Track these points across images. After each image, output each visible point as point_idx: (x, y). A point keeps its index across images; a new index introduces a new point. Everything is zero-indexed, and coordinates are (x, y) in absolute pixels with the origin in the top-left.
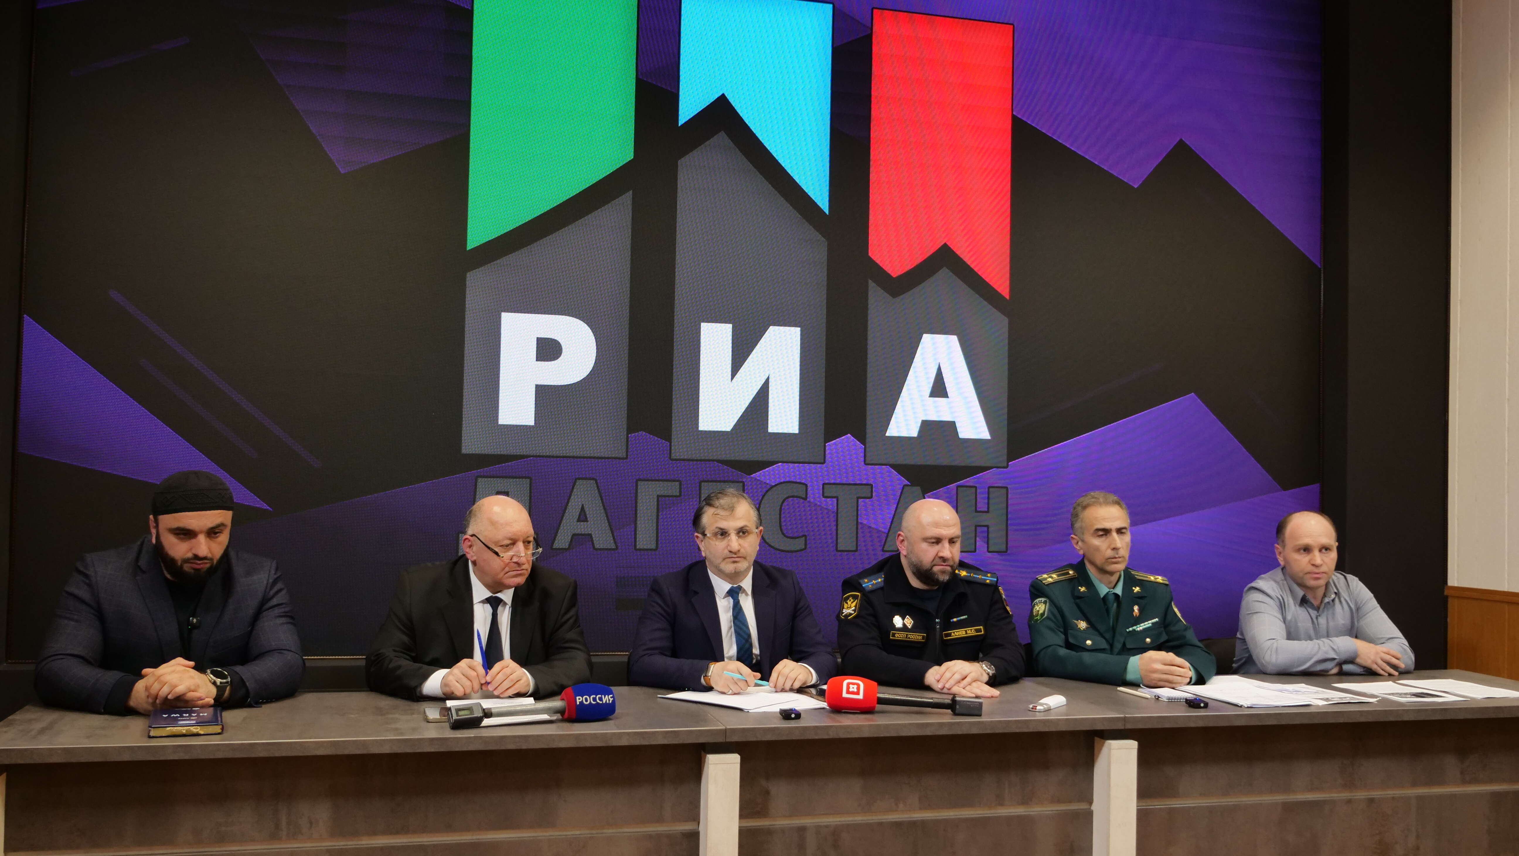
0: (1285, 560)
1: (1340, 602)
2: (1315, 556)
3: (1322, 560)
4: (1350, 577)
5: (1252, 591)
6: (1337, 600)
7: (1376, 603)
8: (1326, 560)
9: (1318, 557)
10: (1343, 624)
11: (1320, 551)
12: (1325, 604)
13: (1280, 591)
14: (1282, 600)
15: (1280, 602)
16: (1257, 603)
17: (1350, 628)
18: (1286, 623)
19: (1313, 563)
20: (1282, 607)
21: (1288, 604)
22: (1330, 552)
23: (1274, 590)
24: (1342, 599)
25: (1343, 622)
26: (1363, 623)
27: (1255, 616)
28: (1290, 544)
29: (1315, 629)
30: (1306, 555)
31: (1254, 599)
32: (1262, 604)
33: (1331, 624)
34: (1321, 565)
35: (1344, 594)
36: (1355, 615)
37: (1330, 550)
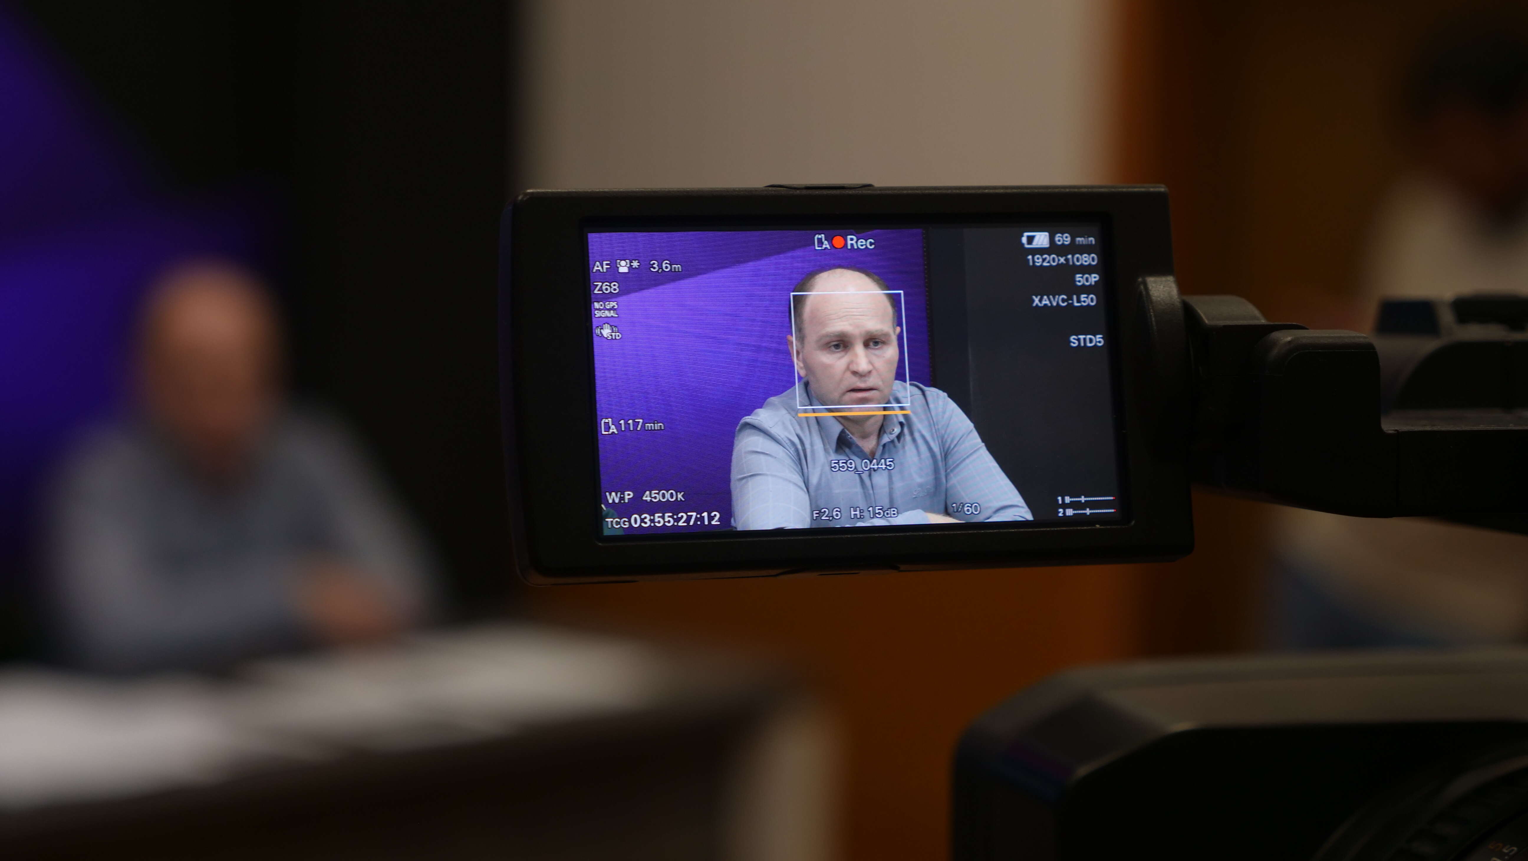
0: (807, 367)
1: (914, 440)
2: (856, 355)
3: (870, 363)
4: (933, 392)
5: (748, 431)
6: (908, 438)
7: (979, 440)
8: (879, 363)
9: (862, 358)
10: (920, 485)
11: (866, 345)
12: (884, 446)
13: (797, 427)
14: (799, 447)
15: (797, 450)
16: (754, 456)
17: (932, 490)
18: (812, 489)
19: (854, 368)
20: (801, 458)
21: (813, 451)
22: (885, 347)
23: (785, 428)
24: (917, 435)
25: (919, 480)
26: (954, 480)
27: (751, 483)
28: (812, 336)
29: (866, 496)
30: (842, 354)
31: (750, 449)
32: (762, 457)
33: (898, 485)
34: (870, 372)
35: (920, 425)
36: (941, 464)
37: (884, 343)
